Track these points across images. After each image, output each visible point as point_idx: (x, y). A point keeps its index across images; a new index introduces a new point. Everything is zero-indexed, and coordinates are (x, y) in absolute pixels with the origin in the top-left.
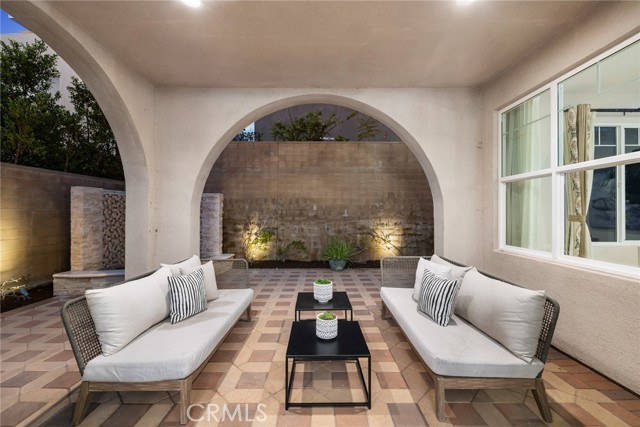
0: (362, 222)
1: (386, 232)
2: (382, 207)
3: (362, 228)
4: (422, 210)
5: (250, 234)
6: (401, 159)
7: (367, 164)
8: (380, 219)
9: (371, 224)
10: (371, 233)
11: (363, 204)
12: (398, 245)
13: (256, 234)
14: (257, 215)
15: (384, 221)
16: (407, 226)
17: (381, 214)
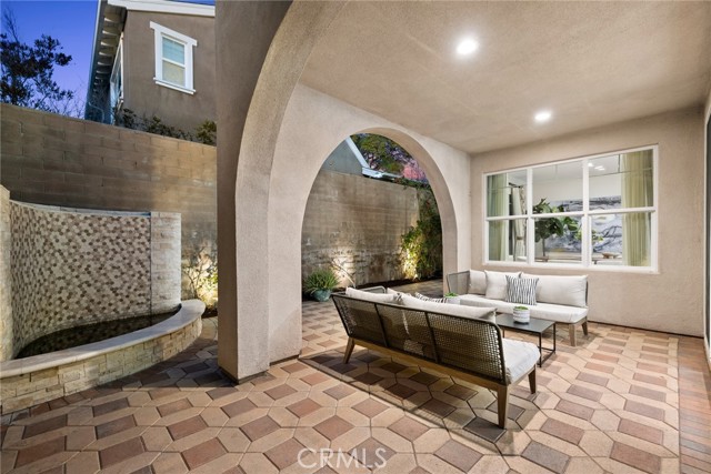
0: (323, 251)
1: (342, 260)
2: (338, 235)
3: (323, 257)
4: (366, 239)
5: (199, 271)
6: (352, 191)
7: (326, 193)
8: (336, 247)
9: (330, 252)
10: (330, 262)
11: (323, 232)
12: (350, 271)
13: (208, 270)
14: (210, 245)
15: (340, 250)
16: (356, 254)
17: (337, 243)
